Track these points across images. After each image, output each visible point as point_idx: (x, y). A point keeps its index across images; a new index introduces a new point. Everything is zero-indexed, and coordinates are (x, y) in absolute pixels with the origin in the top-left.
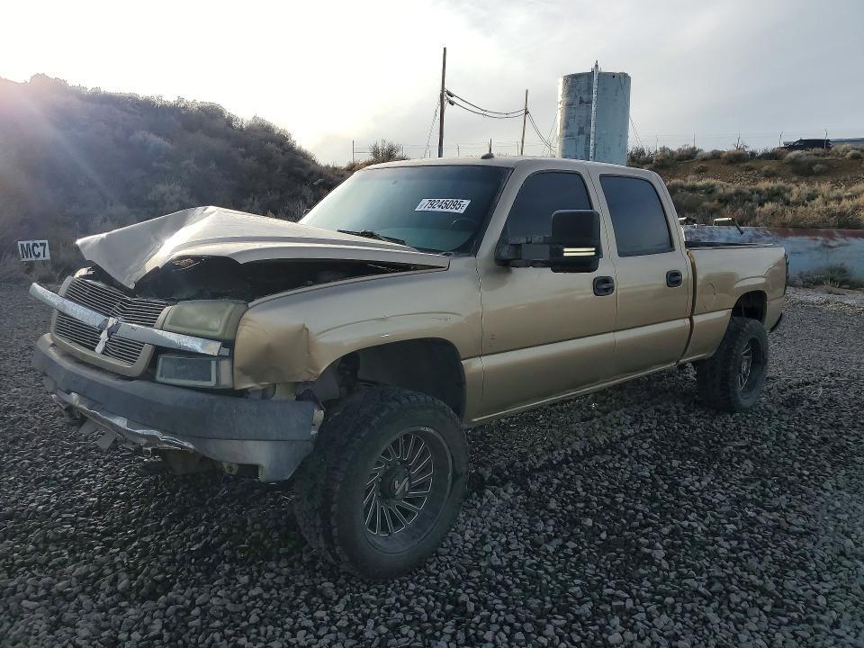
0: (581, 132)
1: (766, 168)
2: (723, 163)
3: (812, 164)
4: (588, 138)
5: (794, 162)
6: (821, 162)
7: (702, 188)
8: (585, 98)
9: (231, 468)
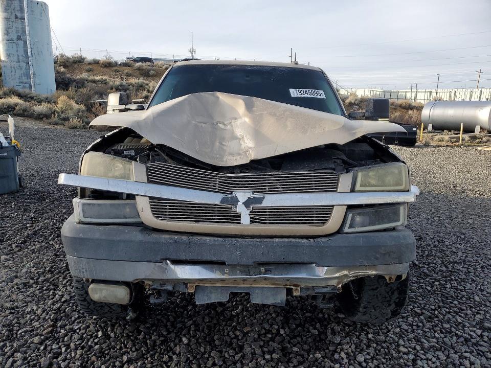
0: (19, 38)
1: (126, 71)
2: (101, 67)
3: (149, 71)
4: (25, 43)
5: (139, 69)
6: (154, 70)
7: (98, 81)
8: (19, 15)
9: (390, 279)
